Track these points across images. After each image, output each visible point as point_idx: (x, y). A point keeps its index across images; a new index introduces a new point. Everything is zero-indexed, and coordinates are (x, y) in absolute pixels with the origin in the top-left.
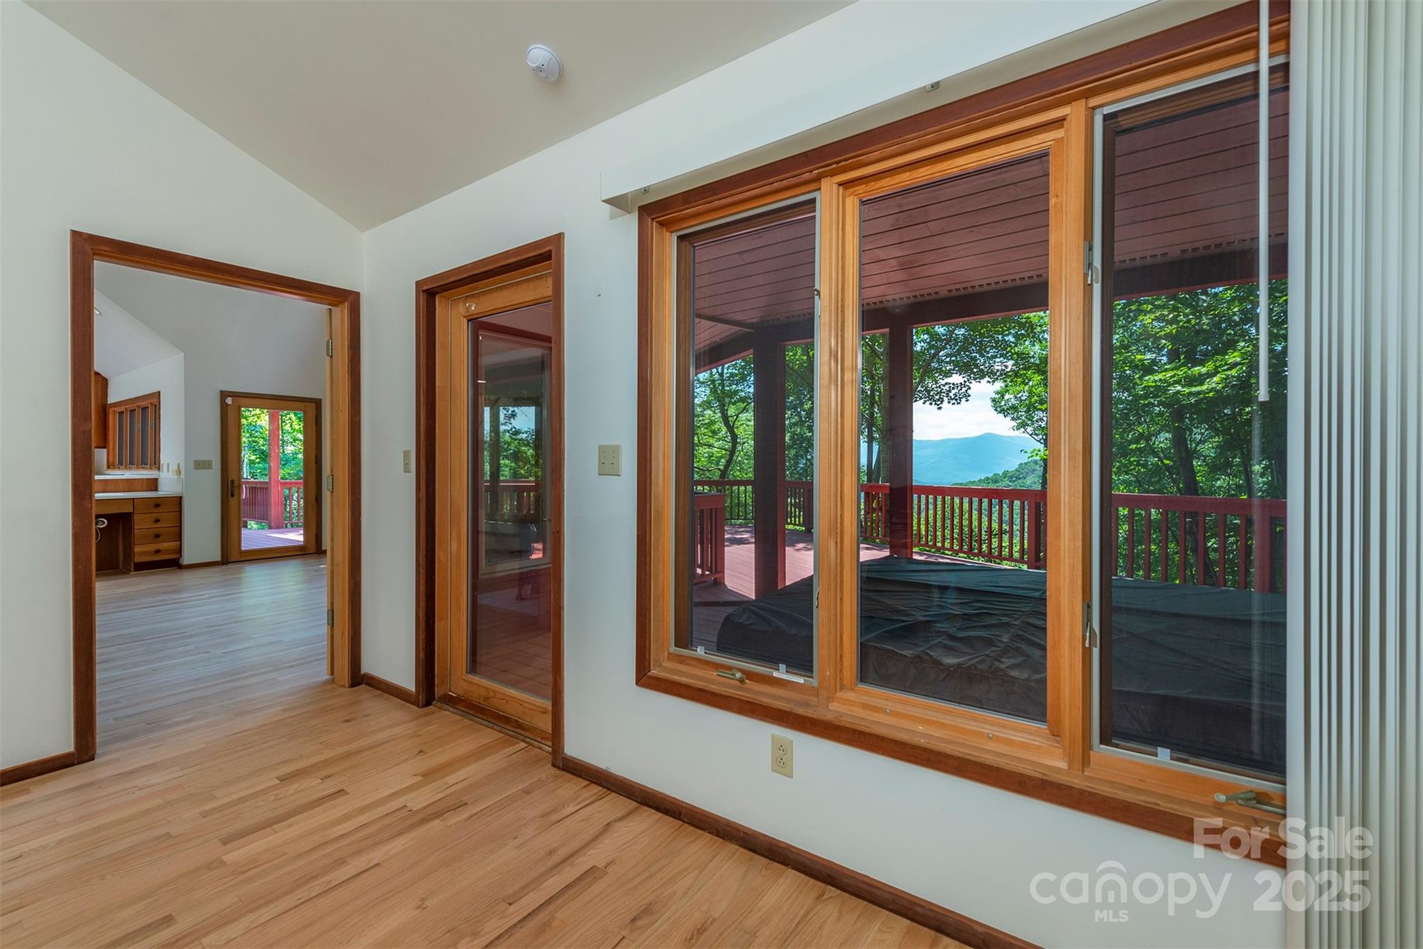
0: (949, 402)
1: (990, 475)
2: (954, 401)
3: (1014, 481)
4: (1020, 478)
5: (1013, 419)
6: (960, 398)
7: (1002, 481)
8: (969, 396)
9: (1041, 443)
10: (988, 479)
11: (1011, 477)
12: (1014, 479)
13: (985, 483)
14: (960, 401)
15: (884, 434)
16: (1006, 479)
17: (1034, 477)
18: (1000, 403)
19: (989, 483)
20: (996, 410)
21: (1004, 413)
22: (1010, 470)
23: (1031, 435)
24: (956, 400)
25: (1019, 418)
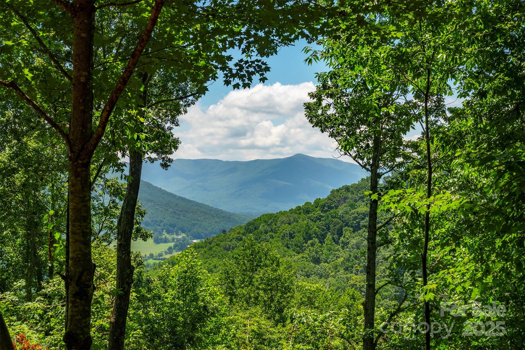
0: (227, 83)
1: (301, 204)
2: (237, 80)
3: (326, 211)
4: (333, 208)
5: (332, 135)
6: (250, 74)
7: (314, 210)
8: (268, 69)
9: (368, 170)
10: (299, 208)
11: (323, 206)
12: (326, 208)
13: (296, 213)
14: (250, 79)
15: (76, 149)
16: (318, 208)
17: (345, 206)
18: (316, 110)
19: (300, 213)
20: (311, 121)
21: (321, 126)
22: (321, 198)
23: (354, 159)
24: (242, 77)
25: (338, 133)
